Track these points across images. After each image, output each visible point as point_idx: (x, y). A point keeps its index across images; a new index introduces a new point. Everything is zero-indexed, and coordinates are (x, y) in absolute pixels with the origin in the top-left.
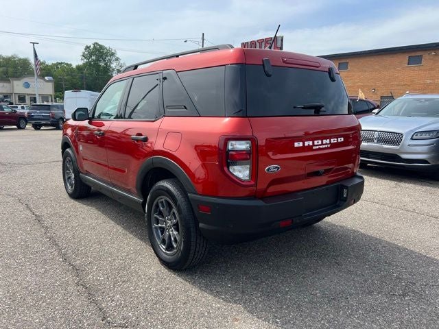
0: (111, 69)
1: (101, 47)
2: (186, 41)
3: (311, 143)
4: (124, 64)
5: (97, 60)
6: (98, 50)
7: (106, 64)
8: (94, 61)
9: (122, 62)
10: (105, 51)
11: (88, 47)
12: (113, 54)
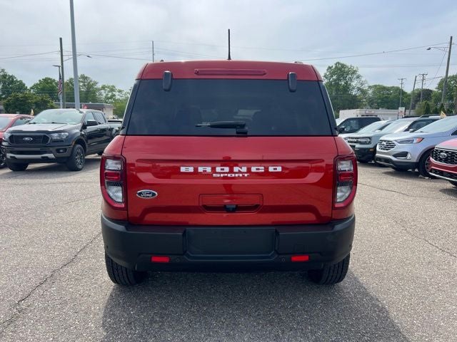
0: (351, 88)
1: (343, 66)
2: (429, 49)
3: (209, 170)
4: (365, 81)
5: (338, 79)
6: (340, 69)
7: (346, 83)
8: (335, 80)
9: (363, 79)
10: (346, 69)
11: (330, 68)
12: (354, 72)
